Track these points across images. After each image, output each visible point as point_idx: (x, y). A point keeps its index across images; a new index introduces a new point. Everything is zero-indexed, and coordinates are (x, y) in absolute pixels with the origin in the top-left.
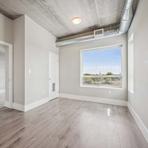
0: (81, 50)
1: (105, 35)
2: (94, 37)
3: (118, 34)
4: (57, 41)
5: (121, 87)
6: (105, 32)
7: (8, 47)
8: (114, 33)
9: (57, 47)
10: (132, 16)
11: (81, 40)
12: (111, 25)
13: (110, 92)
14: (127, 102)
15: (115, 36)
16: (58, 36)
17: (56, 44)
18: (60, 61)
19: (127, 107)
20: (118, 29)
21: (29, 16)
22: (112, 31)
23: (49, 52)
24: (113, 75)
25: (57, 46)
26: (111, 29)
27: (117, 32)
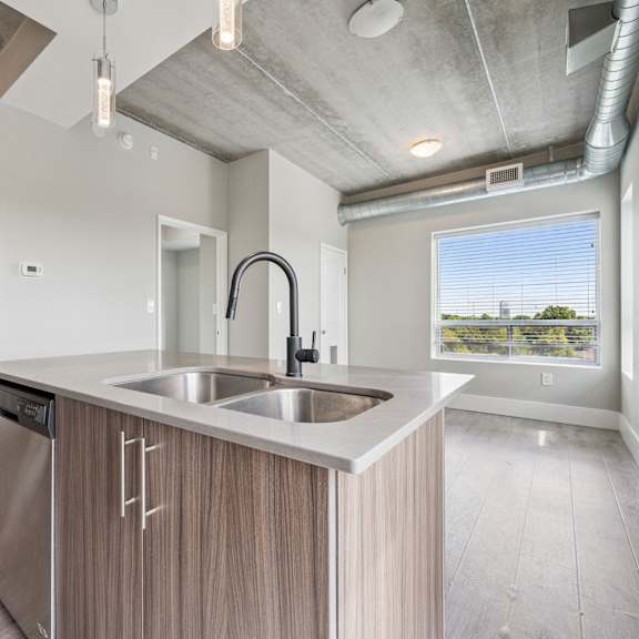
0: (433, 234)
1: (526, 184)
2: (484, 190)
3: (582, 178)
4: (342, 205)
5: (596, 362)
6: (530, 173)
7: (215, 238)
8: (562, 174)
9: (343, 225)
10: (624, 135)
11: (436, 199)
12: (551, 148)
13: (549, 379)
14: (618, 413)
15: (566, 184)
16: (348, 188)
17: (341, 214)
18: (350, 271)
19: (617, 432)
20: (579, 161)
21: (282, 153)
22: (556, 167)
23: (323, 245)
24: (579, 318)
25: (343, 221)
26: (551, 159)
27: (574, 172)
